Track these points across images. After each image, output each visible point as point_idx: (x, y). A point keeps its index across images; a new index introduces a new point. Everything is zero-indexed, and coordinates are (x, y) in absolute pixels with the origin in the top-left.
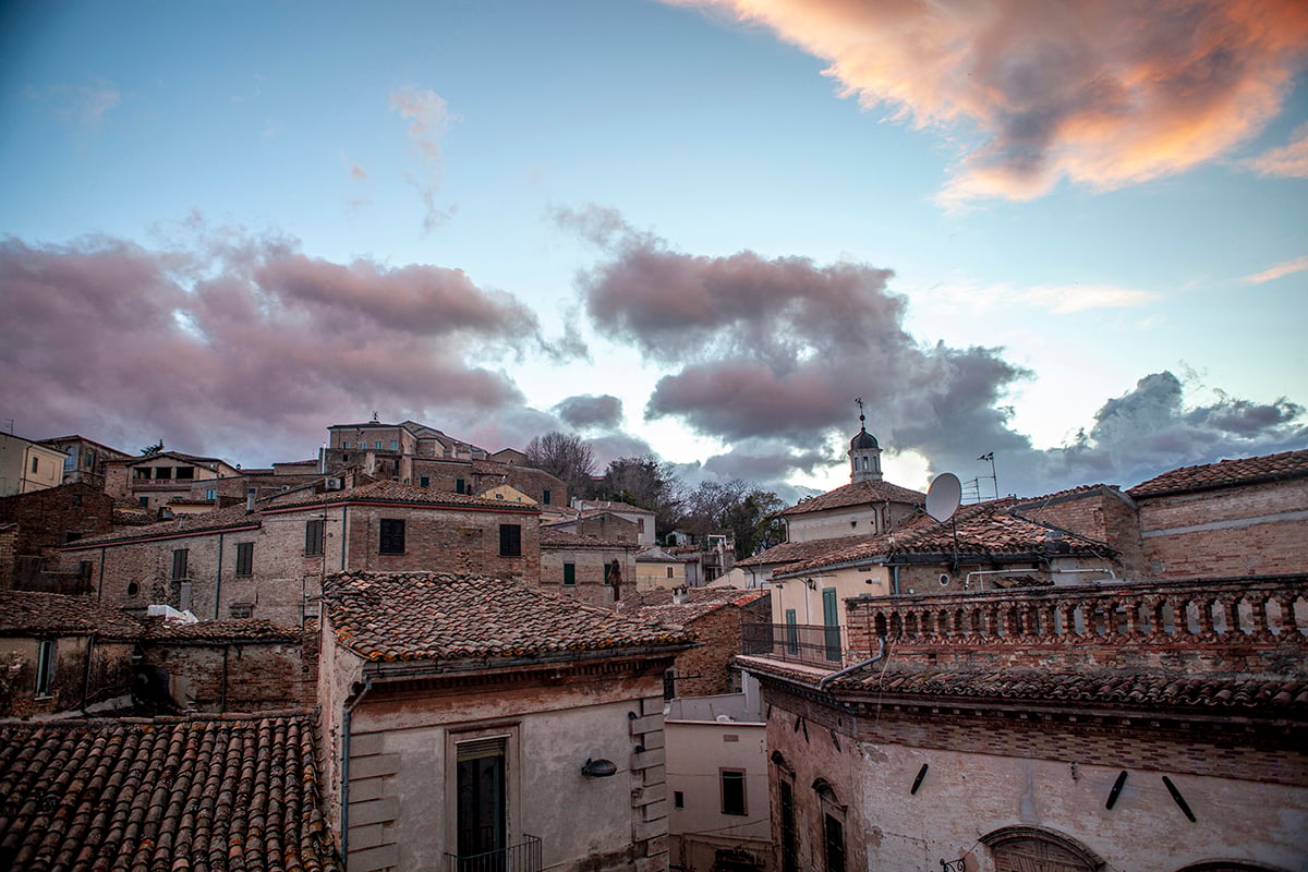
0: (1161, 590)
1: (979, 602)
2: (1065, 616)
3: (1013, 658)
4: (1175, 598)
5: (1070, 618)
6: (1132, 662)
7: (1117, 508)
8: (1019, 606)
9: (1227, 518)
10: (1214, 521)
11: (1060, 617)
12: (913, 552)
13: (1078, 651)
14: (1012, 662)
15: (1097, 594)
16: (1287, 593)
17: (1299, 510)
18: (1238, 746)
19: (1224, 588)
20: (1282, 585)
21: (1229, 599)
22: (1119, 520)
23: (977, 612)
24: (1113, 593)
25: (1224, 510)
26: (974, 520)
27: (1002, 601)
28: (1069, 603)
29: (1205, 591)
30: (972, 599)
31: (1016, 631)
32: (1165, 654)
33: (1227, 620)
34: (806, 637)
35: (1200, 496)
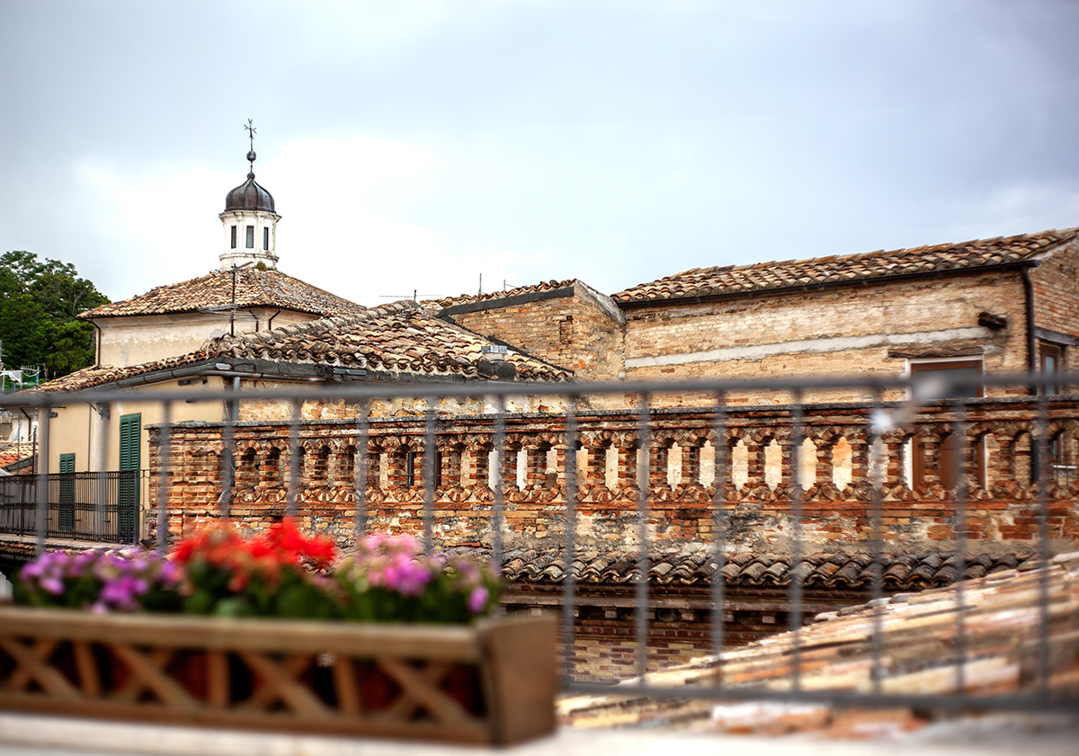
0: (605, 425)
1: (354, 436)
2: (474, 460)
3: (395, 522)
4: (622, 437)
5: (483, 464)
6: (556, 528)
7: (594, 319)
8: (410, 444)
9: (740, 343)
10: (722, 347)
11: (468, 463)
12: (266, 357)
13: (486, 512)
14: (393, 528)
15: (522, 428)
16: (758, 433)
17: (825, 337)
18: (672, 641)
19: (685, 423)
20: (753, 421)
21: (689, 440)
22: (594, 337)
23: (351, 451)
24: (542, 427)
25: (737, 333)
26: (380, 323)
27: (388, 435)
28: (482, 441)
29: (661, 428)
30: (344, 432)
31: (404, 482)
32: (600, 517)
33: (683, 469)
34: (84, 491)
35: (708, 309)
